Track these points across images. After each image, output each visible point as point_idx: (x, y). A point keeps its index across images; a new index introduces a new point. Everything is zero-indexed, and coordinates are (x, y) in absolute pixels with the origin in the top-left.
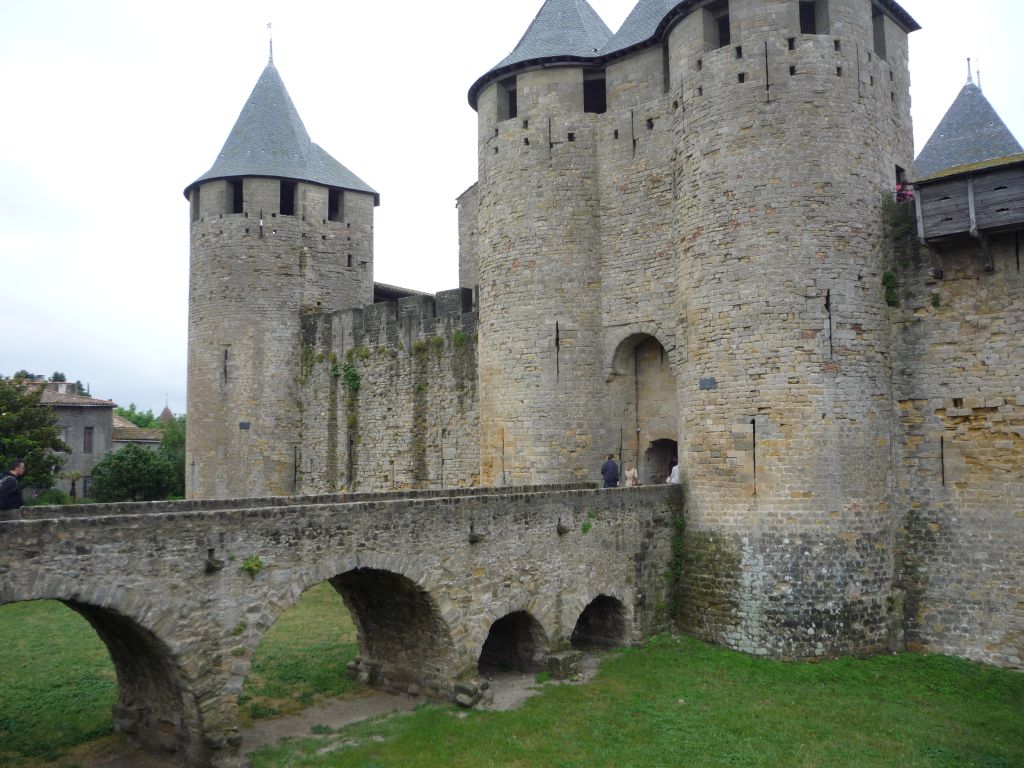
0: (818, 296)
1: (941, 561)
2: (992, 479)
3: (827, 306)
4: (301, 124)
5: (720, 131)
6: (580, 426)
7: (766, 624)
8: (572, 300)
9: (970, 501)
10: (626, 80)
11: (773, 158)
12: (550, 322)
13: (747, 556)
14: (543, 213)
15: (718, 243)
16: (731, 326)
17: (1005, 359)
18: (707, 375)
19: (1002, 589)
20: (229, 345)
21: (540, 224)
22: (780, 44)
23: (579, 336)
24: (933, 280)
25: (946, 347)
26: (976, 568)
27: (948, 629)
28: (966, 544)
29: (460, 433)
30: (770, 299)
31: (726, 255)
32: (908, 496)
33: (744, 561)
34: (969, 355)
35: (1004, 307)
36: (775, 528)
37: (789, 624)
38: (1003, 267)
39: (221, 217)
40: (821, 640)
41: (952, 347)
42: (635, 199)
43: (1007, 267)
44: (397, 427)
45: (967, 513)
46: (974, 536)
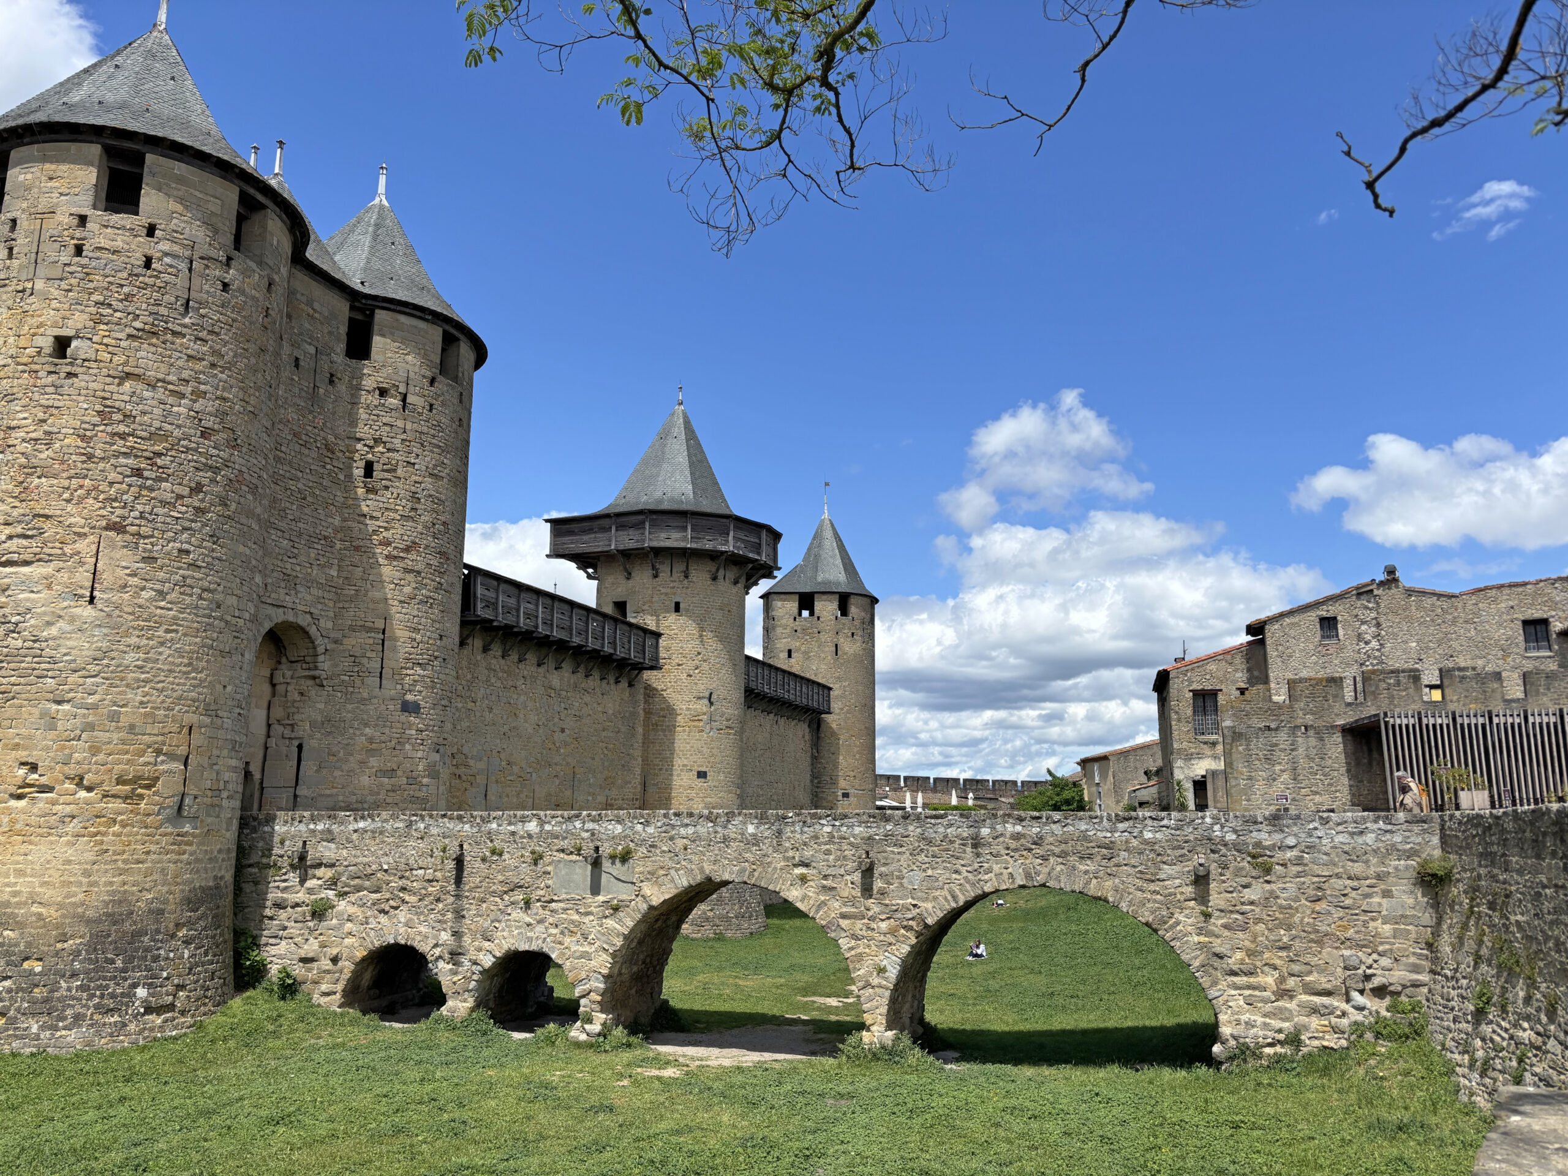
10: (310, 304)
16: (436, 654)
18: (409, 697)
42: (308, 457)
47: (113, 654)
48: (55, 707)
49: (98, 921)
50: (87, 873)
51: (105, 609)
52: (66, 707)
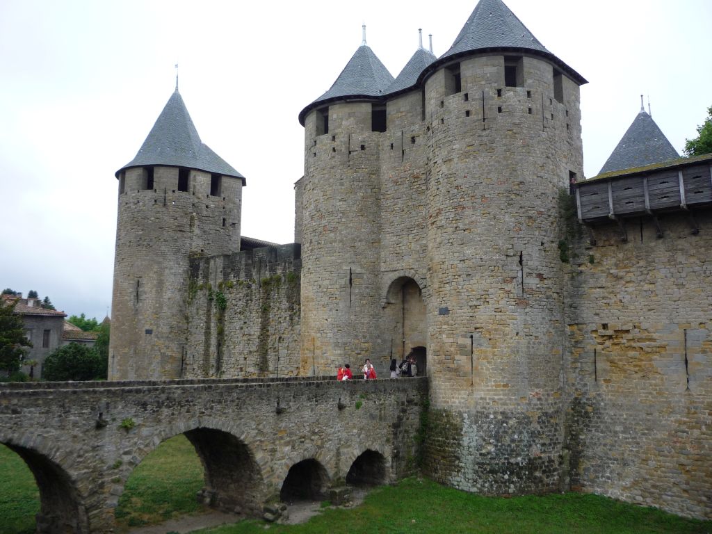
0: (514, 255)
1: (593, 431)
2: (626, 377)
3: (521, 262)
4: (195, 131)
5: (454, 147)
6: (364, 337)
7: (477, 471)
8: (361, 254)
9: (612, 391)
10: (399, 111)
11: (487, 166)
12: (346, 268)
13: (466, 426)
14: (344, 196)
15: (451, 219)
16: (459, 273)
17: (634, 298)
18: (444, 305)
19: (632, 451)
20: (140, 277)
21: (341, 203)
22: (493, 93)
23: (365, 277)
24: (590, 246)
25: (598, 290)
26: (616, 437)
27: (597, 477)
28: (609, 421)
29: (290, 340)
30: (483, 257)
31: (456, 228)
32: (574, 388)
33: (464, 429)
34: (612, 296)
35: (633, 265)
36: (485, 408)
37: (492, 472)
38: (633, 239)
39: (139, 192)
40: (513, 482)
41: (602, 290)
42: (403, 189)
43: (635, 238)
44: (250, 335)
45: (611, 400)
46: (615, 415)
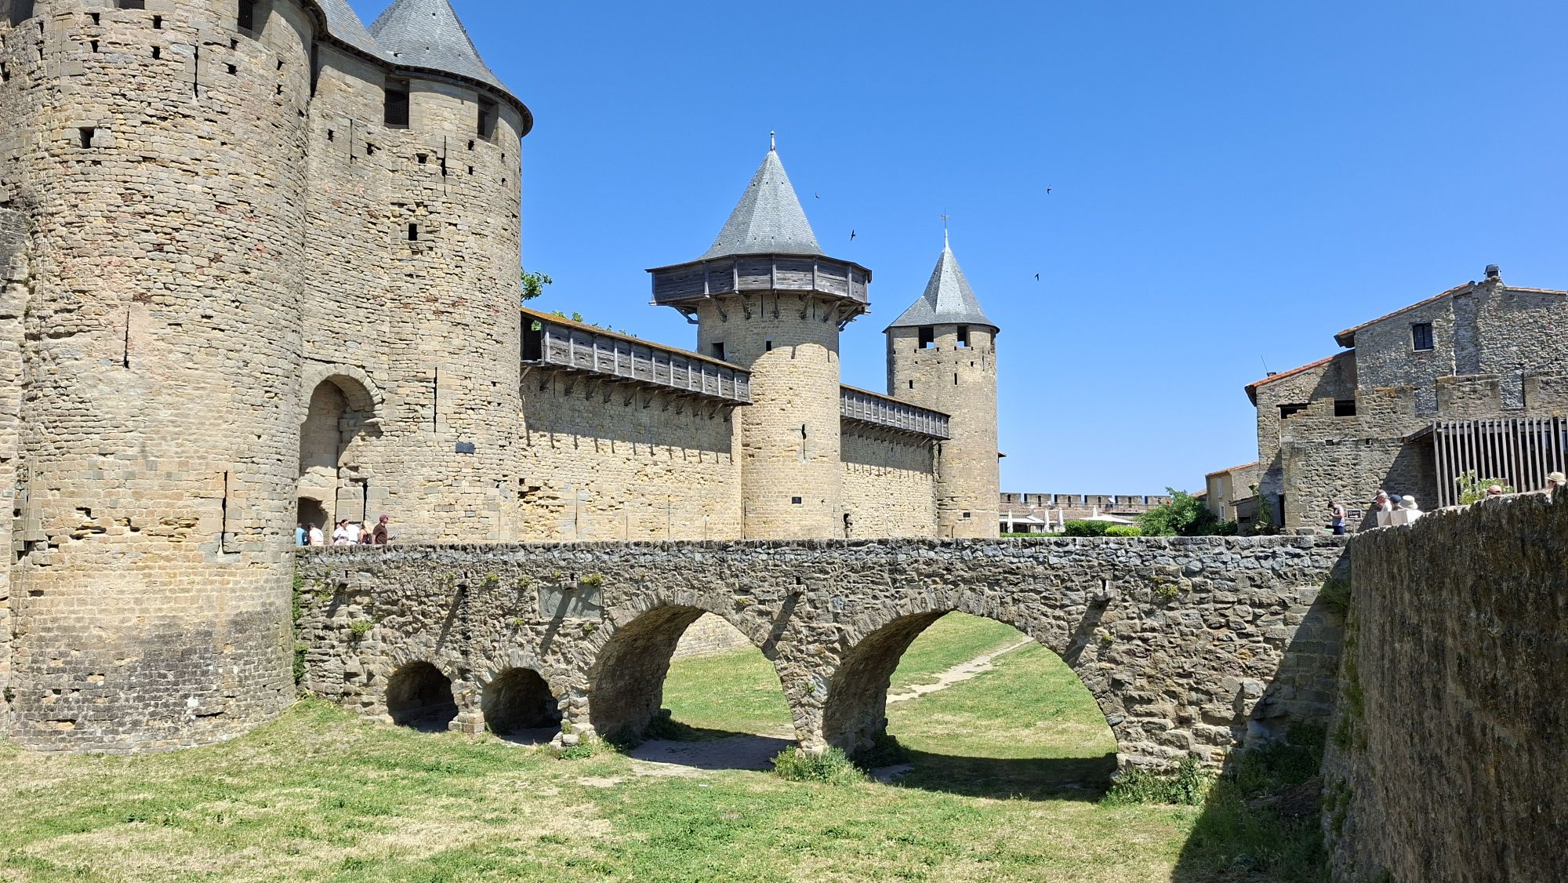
10: (342, 78)
16: (489, 399)
17: (545, 454)
18: (463, 439)
34: (529, 448)
35: (546, 418)
42: (349, 224)
43: (549, 390)
47: (146, 411)
48: (102, 458)
49: (150, 642)
50: (137, 601)
51: (137, 371)
52: (110, 458)
